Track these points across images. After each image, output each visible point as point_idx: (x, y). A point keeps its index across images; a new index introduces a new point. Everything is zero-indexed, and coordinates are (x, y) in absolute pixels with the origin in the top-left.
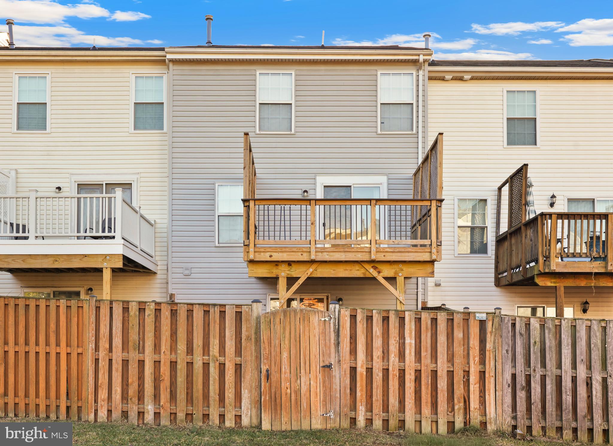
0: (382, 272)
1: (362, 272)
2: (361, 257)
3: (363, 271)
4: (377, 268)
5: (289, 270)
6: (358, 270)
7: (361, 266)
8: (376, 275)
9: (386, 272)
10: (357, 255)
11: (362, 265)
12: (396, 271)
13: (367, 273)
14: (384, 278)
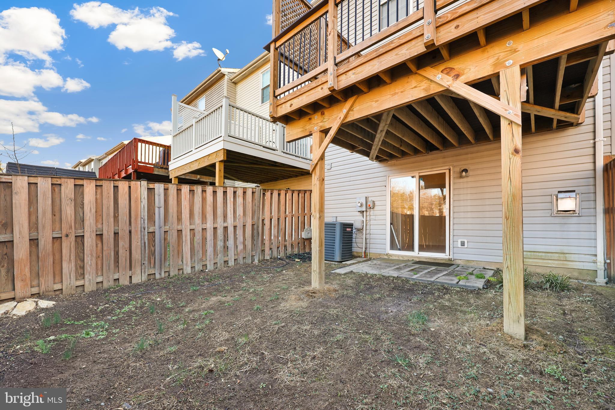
0: (463, 74)
1: (423, 87)
2: (408, 52)
3: (424, 84)
4: (452, 69)
5: (322, 122)
6: (415, 87)
7: (420, 78)
8: (448, 83)
9: (472, 70)
10: (400, 53)
11: (420, 75)
12: (498, 59)
13: (433, 85)
14: (468, 84)
